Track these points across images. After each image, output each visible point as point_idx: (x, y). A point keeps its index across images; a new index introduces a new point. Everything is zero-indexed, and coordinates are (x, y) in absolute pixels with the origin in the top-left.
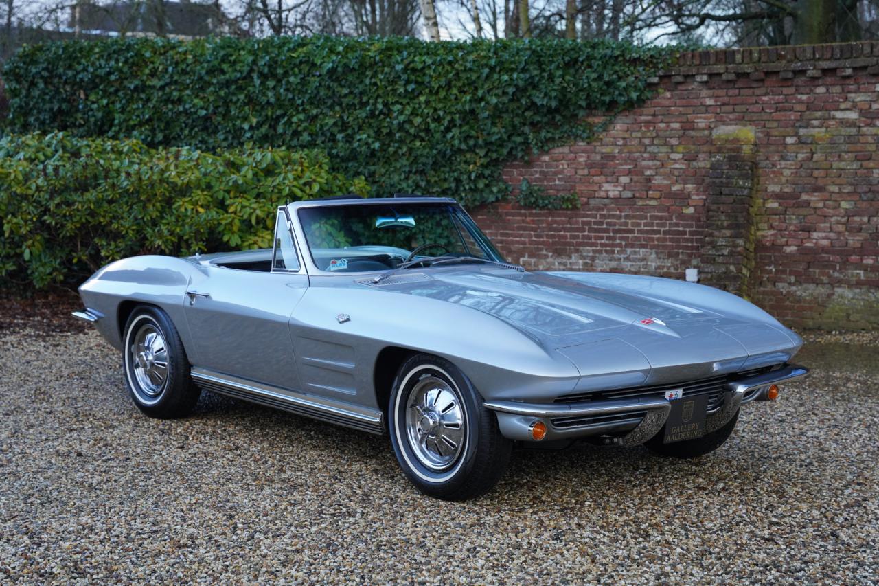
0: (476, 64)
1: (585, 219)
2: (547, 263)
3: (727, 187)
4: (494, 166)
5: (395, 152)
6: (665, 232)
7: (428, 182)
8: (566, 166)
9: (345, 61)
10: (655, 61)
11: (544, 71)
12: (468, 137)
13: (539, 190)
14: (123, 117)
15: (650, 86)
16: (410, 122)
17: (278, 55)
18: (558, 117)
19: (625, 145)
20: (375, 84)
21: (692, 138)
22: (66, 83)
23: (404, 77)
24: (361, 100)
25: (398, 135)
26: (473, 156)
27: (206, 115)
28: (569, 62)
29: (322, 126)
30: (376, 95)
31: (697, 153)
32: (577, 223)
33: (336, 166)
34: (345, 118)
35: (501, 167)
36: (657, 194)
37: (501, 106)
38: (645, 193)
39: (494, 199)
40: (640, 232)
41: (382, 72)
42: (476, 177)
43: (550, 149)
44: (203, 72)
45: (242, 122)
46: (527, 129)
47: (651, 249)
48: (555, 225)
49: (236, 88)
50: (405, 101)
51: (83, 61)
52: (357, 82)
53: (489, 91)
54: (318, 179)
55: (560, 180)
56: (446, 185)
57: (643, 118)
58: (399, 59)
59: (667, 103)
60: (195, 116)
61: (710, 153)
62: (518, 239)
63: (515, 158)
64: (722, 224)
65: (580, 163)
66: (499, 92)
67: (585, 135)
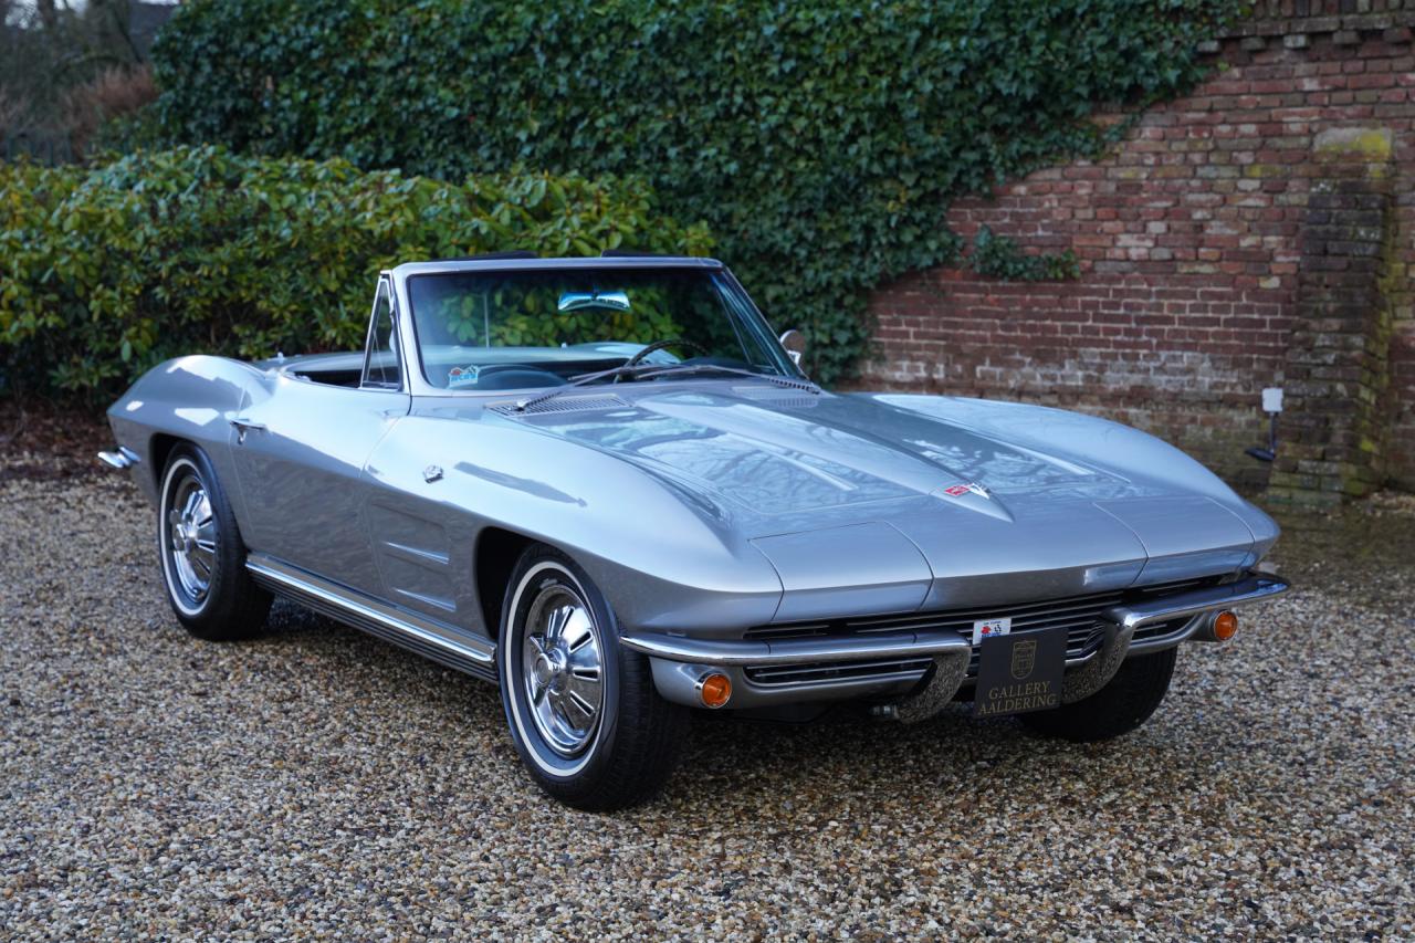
0: (901, 22)
1: (1088, 298)
2: (1023, 376)
3: (1337, 240)
4: (932, 203)
5: (767, 179)
6: (1228, 323)
7: (819, 231)
8: (1055, 204)
9: (681, 20)
10: (1210, 11)
11: (1012, 32)
12: (886, 152)
13: (1008, 245)
14: (330, 120)
15: (1205, 58)
16: (788, 126)
17: (574, 12)
18: (1041, 116)
19: (1159, 164)
20: (731, 60)
21: (1278, 150)
22: (244, 64)
23: (779, 47)
24: (708, 87)
25: (769, 149)
26: (896, 185)
27: (459, 116)
28: (1059, 16)
29: (644, 134)
30: (730, 81)
31: (1287, 177)
32: (1074, 304)
33: (669, 203)
34: (683, 120)
35: (944, 206)
36: (1213, 254)
37: (941, 97)
38: (1192, 250)
39: (930, 263)
40: (1184, 321)
41: (743, 38)
42: (898, 222)
43: (1027, 174)
44: (455, 43)
45: (517, 129)
46: (986, 138)
47: (1203, 352)
48: (1036, 309)
49: (507, 71)
50: (779, 90)
51: (273, 27)
52: (702, 56)
53: (922, 70)
54: (622, 227)
55: (1044, 227)
56: (848, 238)
57: (1191, 116)
58: (771, 15)
59: (1234, 87)
60: (442, 119)
61: (1311, 179)
62: (973, 332)
63: (969, 191)
64: (1325, 308)
65: (1079, 198)
66: (938, 71)
67: (1088, 148)
